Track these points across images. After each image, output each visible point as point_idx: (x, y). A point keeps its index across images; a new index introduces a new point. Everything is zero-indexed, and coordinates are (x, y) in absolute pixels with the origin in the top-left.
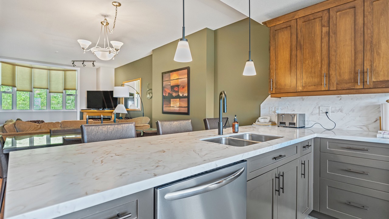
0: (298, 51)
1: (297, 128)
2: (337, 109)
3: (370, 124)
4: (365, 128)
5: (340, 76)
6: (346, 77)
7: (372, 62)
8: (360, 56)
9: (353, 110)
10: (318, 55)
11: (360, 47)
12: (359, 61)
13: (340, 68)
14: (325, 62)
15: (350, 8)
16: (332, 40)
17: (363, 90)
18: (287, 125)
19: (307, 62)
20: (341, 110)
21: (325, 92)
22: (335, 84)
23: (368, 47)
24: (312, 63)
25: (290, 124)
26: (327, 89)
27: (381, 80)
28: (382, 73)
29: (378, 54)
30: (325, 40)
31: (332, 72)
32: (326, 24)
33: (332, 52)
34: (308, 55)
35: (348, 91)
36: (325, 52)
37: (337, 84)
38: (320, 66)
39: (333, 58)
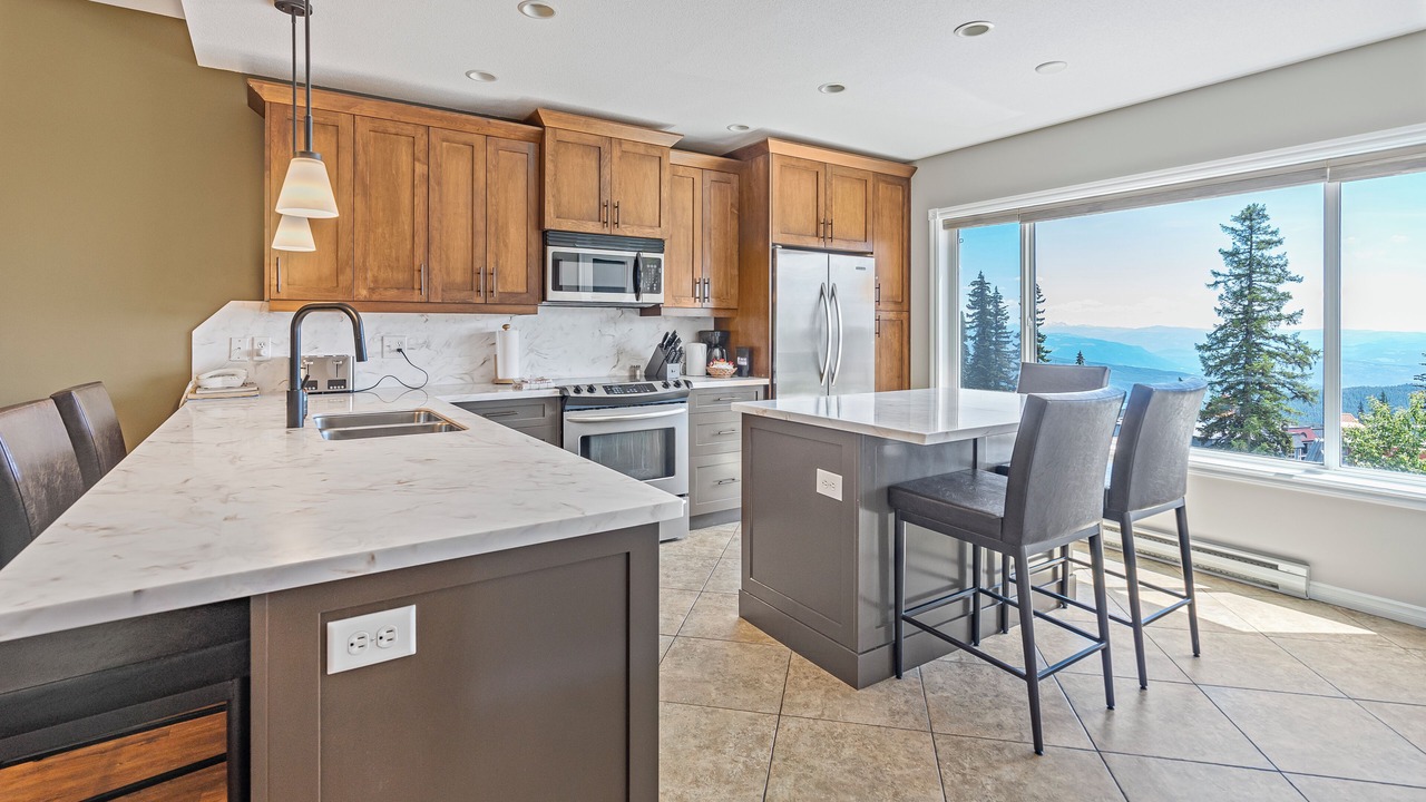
0: (358, 199)
1: (349, 392)
2: (421, 341)
3: (475, 370)
4: (467, 378)
5: (448, 274)
6: (459, 276)
7: (497, 256)
8: (480, 241)
9: (448, 344)
10: (405, 218)
11: (480, 226)
12: (479, 251)
13: (448, 258)
14: (421, 239)
15: (465, 144)
16: (434, 197)
17: (484, 307)
18: (322, 386)
19: (380, 230)
20: (427, 345)
21: (419, 306)
22: (440, 289)
23: (492, 229)
24: (392, 234)
25: (331, 383)
26: (424, 298)
27: (509, 290)
28: (510, 279)
29: (506, 246)
30: (421, 191)
31: (434, 264)
32: (421, 156)
33: (434, 223)
34: (381, 214)
35: (460, 306)
36: (420, 218)
37: (443, 290)
38: (409, 247)
39: (435, 234)
